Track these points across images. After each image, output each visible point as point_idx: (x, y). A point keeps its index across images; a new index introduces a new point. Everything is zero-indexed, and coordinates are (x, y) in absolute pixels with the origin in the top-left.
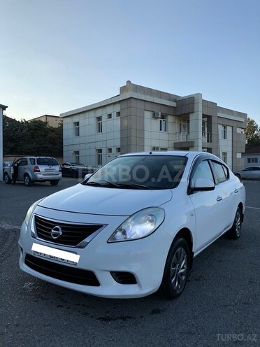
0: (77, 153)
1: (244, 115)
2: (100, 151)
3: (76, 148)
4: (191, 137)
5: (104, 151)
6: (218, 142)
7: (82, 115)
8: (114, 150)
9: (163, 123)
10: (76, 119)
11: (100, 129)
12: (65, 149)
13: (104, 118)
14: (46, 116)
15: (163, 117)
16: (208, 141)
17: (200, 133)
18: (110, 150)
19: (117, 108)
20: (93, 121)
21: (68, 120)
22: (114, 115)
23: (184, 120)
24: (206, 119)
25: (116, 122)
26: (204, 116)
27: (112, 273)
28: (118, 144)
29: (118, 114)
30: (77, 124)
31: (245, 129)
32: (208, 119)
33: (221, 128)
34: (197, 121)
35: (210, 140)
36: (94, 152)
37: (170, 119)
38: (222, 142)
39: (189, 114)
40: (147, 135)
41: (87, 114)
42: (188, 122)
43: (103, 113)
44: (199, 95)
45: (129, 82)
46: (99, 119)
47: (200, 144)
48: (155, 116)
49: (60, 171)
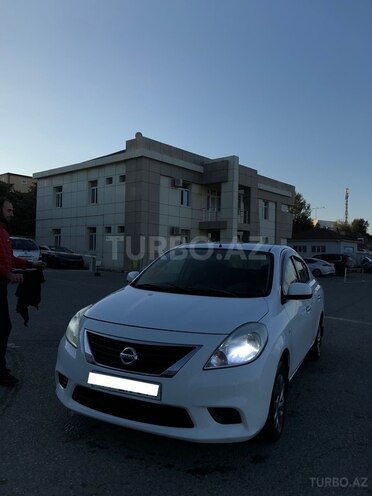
0: (57, 231)
1: (291, 188)
2: (93, 230)
3: (56, 225)
4: (223, 215)
5: (100, 230)
6: (258, 222)
7: (68, 177)
8: (115, 229)
9: (185, 194)
10: (57, 182)
11: (94, 198)
12: (38, 224)
13: (102, 183)
14: (9, 174)
15: (186, 185)
16: (245, 222)
17: (235, 211)
18: (109, 230)
19: (122, 170)
20: (85, 186)
21: (46, 183)
22: (116, 180)
23: (213, 192)
24: (242, 191)
25: (120, 189)
26: (241, 187)
27: (210, 409)
28: (121, 220)
29: (123, 178)
30: (60, 189)
31: (289, 206)
32: (246, 192)
33: (261, 204)
34: (231, 193)
35: (247, 220)
36: (84, 232)
37: (195, 189)
38: (263, 223)
39: (220, 183)
40: (163, 209)
41: (75, 176)
42: (219, 194)
43: (100, 176)
44: (235, 159)
45: (139, 135)
46: (94, 183)
47: (235, 226)
48: (174, 184)
49: (40, 259)
